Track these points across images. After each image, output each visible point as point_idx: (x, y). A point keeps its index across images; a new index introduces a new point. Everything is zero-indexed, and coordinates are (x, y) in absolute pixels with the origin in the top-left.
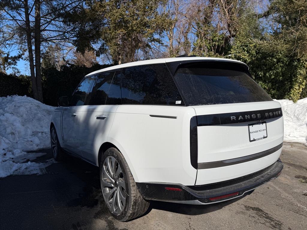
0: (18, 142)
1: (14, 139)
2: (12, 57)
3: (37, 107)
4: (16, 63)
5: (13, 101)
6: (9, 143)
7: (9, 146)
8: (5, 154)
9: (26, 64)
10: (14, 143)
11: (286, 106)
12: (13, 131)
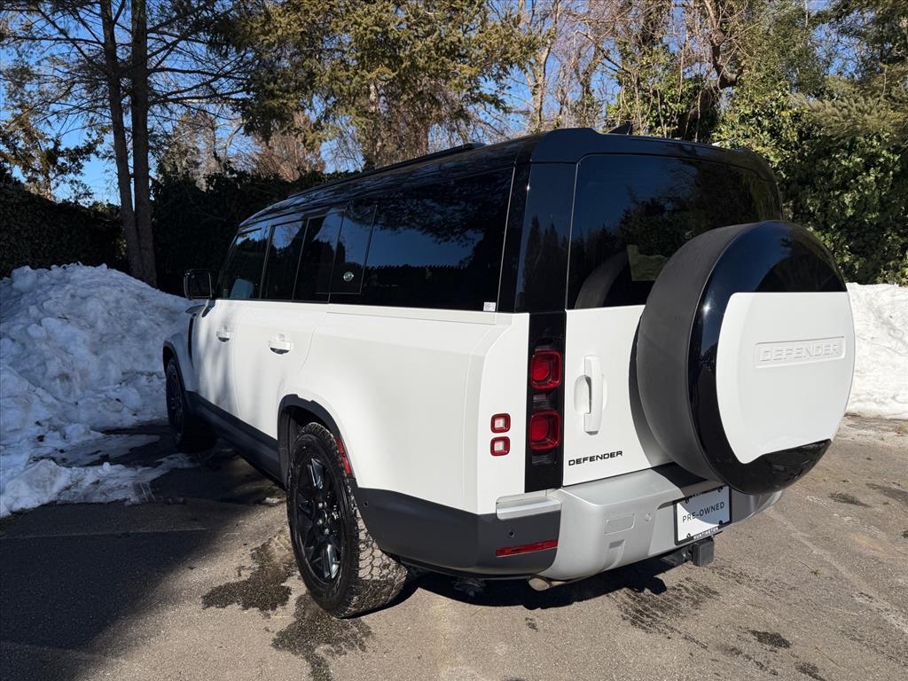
0: (80, 403)
1: (68, 395)
2: (67, 149)
3: (138, 299)
4: (80, 166)
5: (68, 282)
6: (55, 405)
7: (55, 412)
8: (41, 438)
10: (69, 404)
12: (66, 370)
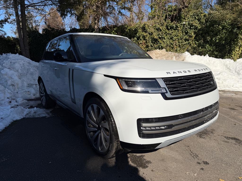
1: (14, 90)
3: (29, 64)
4: (3, 26)
6: (11, 93)
7: (12, 95)
8: (10, 102)
9: (11, 27)
10: (15, 93)
11: (229, 64)
12: (13, 83)
